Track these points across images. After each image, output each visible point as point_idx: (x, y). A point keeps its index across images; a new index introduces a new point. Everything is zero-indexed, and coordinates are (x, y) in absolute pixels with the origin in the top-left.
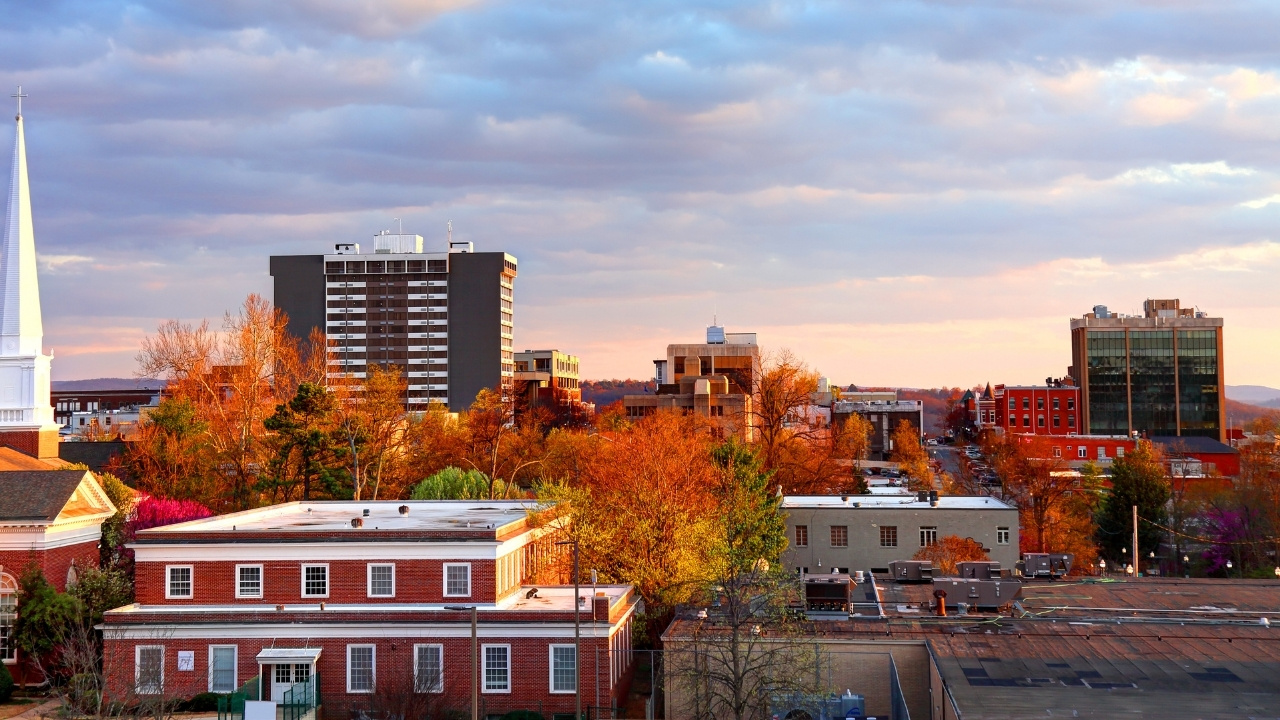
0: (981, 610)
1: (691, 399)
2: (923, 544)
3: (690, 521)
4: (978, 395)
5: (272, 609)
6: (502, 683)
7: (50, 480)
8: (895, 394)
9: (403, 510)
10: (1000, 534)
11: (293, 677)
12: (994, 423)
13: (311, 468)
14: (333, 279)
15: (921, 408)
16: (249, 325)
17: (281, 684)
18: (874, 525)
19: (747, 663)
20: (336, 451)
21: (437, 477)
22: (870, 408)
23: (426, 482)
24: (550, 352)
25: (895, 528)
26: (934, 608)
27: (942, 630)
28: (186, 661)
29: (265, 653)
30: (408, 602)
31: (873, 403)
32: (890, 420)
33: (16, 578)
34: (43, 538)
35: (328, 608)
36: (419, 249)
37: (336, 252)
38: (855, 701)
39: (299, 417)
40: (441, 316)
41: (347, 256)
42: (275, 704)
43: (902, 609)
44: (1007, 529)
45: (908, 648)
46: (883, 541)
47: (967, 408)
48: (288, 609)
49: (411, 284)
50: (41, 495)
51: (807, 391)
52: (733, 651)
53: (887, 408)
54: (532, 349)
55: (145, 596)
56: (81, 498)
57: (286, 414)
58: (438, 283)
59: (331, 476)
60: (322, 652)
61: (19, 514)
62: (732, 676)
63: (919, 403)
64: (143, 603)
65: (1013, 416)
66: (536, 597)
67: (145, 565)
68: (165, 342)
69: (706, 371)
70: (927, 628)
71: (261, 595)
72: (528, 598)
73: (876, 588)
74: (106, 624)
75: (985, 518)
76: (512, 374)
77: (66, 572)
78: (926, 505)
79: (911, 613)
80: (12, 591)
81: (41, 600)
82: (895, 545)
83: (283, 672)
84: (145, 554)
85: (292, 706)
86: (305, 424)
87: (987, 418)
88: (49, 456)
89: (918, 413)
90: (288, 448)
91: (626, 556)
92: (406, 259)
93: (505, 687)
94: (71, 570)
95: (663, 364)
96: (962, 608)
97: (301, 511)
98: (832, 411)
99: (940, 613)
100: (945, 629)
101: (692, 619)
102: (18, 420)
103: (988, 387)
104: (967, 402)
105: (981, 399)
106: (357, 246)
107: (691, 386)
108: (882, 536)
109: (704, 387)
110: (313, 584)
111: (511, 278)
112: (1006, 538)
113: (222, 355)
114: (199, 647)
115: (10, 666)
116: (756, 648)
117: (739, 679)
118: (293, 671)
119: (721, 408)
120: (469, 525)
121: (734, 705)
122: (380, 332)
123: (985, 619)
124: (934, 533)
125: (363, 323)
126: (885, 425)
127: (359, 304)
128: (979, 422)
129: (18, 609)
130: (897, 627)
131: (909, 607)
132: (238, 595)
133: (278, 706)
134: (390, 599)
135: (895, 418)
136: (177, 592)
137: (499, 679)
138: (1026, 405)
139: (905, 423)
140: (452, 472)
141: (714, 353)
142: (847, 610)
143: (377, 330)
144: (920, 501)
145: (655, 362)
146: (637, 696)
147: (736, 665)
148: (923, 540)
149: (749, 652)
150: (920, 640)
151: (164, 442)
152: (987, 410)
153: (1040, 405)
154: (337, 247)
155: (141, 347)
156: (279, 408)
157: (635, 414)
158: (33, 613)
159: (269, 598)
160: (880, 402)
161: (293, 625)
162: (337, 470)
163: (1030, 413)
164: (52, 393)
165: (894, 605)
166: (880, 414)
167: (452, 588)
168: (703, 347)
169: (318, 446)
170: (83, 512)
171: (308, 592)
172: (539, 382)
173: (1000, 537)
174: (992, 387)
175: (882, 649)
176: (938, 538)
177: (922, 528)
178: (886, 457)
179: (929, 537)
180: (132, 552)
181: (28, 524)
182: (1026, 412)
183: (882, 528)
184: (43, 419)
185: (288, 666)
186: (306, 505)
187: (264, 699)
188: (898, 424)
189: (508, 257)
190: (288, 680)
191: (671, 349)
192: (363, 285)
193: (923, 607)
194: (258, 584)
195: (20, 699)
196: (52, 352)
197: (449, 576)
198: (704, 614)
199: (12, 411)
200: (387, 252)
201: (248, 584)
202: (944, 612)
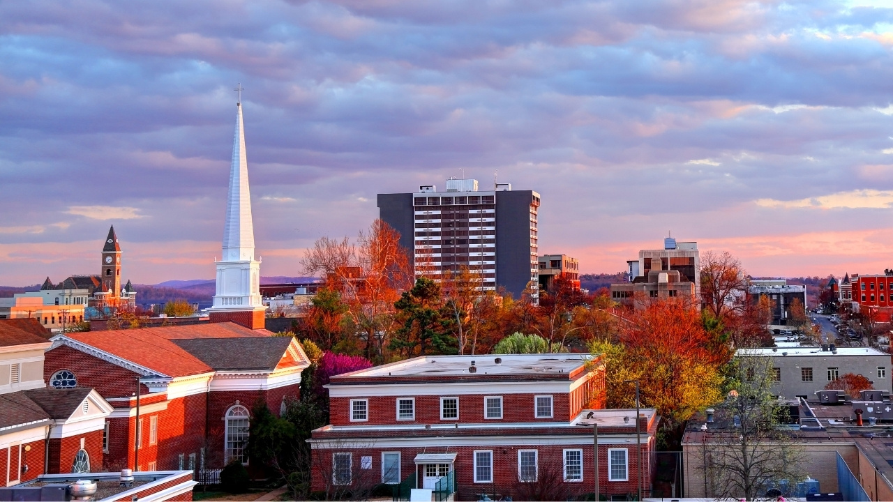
0: (884, 422)
1: (656, 286)
2: (829, 379)
3: (692, 366)
4: (840, 281)
5: (423, 427)
6: (577, 475)
7: (269, 343)
8: (785, 281)
9: (498, 361)
10: (879, 371)
11: (437, 473)
12: (851, 299)
13: (426, 333)
14: (419, 209)
15: (805, 290)
16: (375, 239)
17: (430, 477)
18: (798, 367)
19: (753, 459)
20: (442, 323)
21: (509, 340)
22: (770, 290)
23: (503, 343)
24: (561, 256)
25: (811, 369)
26: (854, 421)
27: (863, 435)
28: (367, 463)
29: (419, 457)
30: (512, 422)
31: (773, 287)
32: (785, 299)
33: (248, 409)
34: (266, 382)
35: (461, 427)
36: (476, 188)
37: (421, 191)
38: (813, 483)
39: (418, 300)
40: (491, 233)
41: (428, 194)
42: (431, 491)
43: (832, 422)
44: (884, 368)
45: (845, 448)
46: (803, 377)
47: (832, 290)
48: (433, 427)
49: (471, 212)
50: (264, 353)
51: (731, 280)
52: (744, 451)
53: (783, 290)
54: (549, 254)
55: (336, 419)
56: (289, 355)
57: (409, 298)
58: (488, 211)
59: (440, 339)
60: (457, 456)
61: (250, 366)
62: (743, 468)
63: (804, 287)
64: (335, 425)
65: (864, 295)
66: (592, 417)
67: (336, 399)
68: (320, 251)
69: (665, 268)
70: (853, 434)
71: (413, 418)
72: (588, 418)
73: (811, 409)
74: (313, 439)
75: (869, 361)
76: (537, 270)
77: (280, 405)
78: (830, 353)
79: (839, 425)
80: (246, 417)
81: (267, 422)
82: (811, 380)
83: (431, 469)
84: (335, 392)
85: (441, 492)
86: (421, 305)
87: (846, 296)
88: (259, 329)
89: (803, 293)
90: (410, 321)
91: (649, 389)
92: (468, 195)
93: (579, 477)
94: (283, 403)
95: (633, 264)
96: (872, 420)
97: (426, 363)
98: (747, 293)
99: (859, 424)
100: (865, 435)
101: (696, 430)
102: (239, 304)
103: (847, 275)
104: (832, 286)
105: (842, 283)
106: (434, 186)
107: (656, 278)
108: (803, 374)
109: (664, 278)
110: (448, 411)
111: (536, 207)
112: (884, 374)
113: (358, 259)
114: (376, 453)
115: (246, 467)
116: (758, 449)
117: (747, 470)
118: (437, 468)
119: (675, 291)
120: (545, 370)
121: (744, 487)
122: (451, 244)
123: (889, 428)
124: (837, 372)
125: (439, 238)
126: (782, 301)
127: (436, 225)
128: (840, 299)
129: (251, 430)
130: (833, 434)
131: (836, 421)
132: (398, 418)
133: (433, 492)
134: (500, 420)
135: (788, 297)
136: (358, 417)
137: (575, 472)
138: (872, 287)
139: (796, 300)
140: (518, 336)
141: (670, 255)
142: (799, 423)
143: (448, 242)
144: (824, 350)
145: (628, 262)
146: (661, 482)
147: (745, 460)
148: (829, 377)
149: (753, 452)
150: (851, 442)
151: (322, 318)
152: (847, 291)
153: (882, 287)
154: (421, 188)
155: (304, 255)
156: (404, 294)
157: (619, 296)
158: (261, 432)
159: (419, 420)
160: (777, 286)
161: (437, 438)
162: (442, 335)
163: (875, 292)
164: (260, 286)
165: (826, 419)
166: (778, 295)
167: (541, 412)
168: (663, 253)
169: (431, 319)
170: (290, 364)
171: (445, 416)
172: (553, 275)
173: (879, 374)
174: (850, 277)
175: (826, 449)
176: (839, 376)
177: (829, 369)
178: (783, 323)
179: (833, 374)
180: (327, 390)
181: (256, 373)
182: (872, 292)
183: (802, 369)
184: (256, 303)
185: (435, 466)
186: (431, 358)
187: (419, 488)
188: (791, 300)
189: (534, 194)
190: (435, 475)
191: (642, 253)
192: (439, 212)
193: (846, 420)
194: (411, 411)
195: (253, 489)
196: (261, 259)
197: (539, 404)
198: (705, 427)
199: (235, 298)
200: (455, 191)
201: (405, 412)
202: (862, 423)
